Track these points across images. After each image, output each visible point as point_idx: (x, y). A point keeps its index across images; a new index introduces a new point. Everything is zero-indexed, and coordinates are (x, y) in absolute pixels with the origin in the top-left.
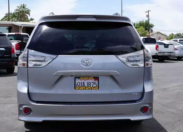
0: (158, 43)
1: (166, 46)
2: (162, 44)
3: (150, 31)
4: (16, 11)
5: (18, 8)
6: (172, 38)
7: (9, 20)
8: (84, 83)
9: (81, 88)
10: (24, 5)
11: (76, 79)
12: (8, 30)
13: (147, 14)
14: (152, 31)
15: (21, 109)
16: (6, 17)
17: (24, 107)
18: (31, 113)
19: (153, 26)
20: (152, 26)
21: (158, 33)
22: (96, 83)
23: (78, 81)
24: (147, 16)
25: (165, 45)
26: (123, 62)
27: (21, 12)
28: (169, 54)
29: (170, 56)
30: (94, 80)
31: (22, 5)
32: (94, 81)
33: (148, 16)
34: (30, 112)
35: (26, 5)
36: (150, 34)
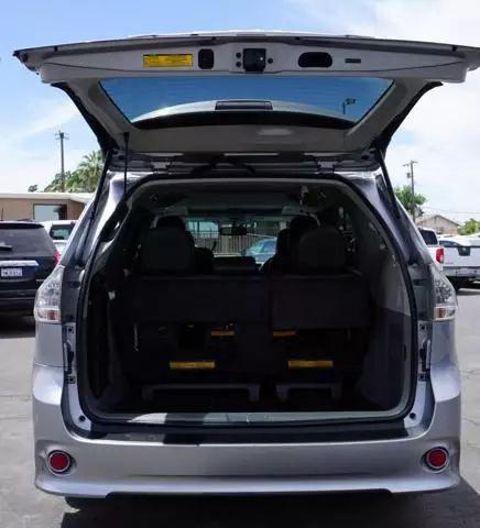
0: (441, 242)
1: (464, 251)
2: (451, 245)
3: (417, 214)
4: (81, 168)
5: (86, 160)
6: (473, 231)
7: (62, 189)
12: (57, 215)
13: (408, 170)
14: (421, 213)
15: (43, 455)
16: (56, 182)
17: (52, 448)
18: (73, 471)
19: (424, 199)
20: (420, 201)
21: (437, 217)
24: (408, 175)
25: (459, 247)
28: (472, 271)
29: (474, 277)
33: (410, 175)
34: (70, 466)
36: (418, 220)
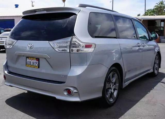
4: (155, 7)
5: (157, 5)
8: (31, 62)
9: (29, 66)
10: (162, 1)
11: (27, 58)
22: (37, 63)
23: (28, 60)
26: (52, 47)
27: (159, 8)
30: (36, 60)
31: (160, 2)
32: (36, 62)
35: (164, 2)
